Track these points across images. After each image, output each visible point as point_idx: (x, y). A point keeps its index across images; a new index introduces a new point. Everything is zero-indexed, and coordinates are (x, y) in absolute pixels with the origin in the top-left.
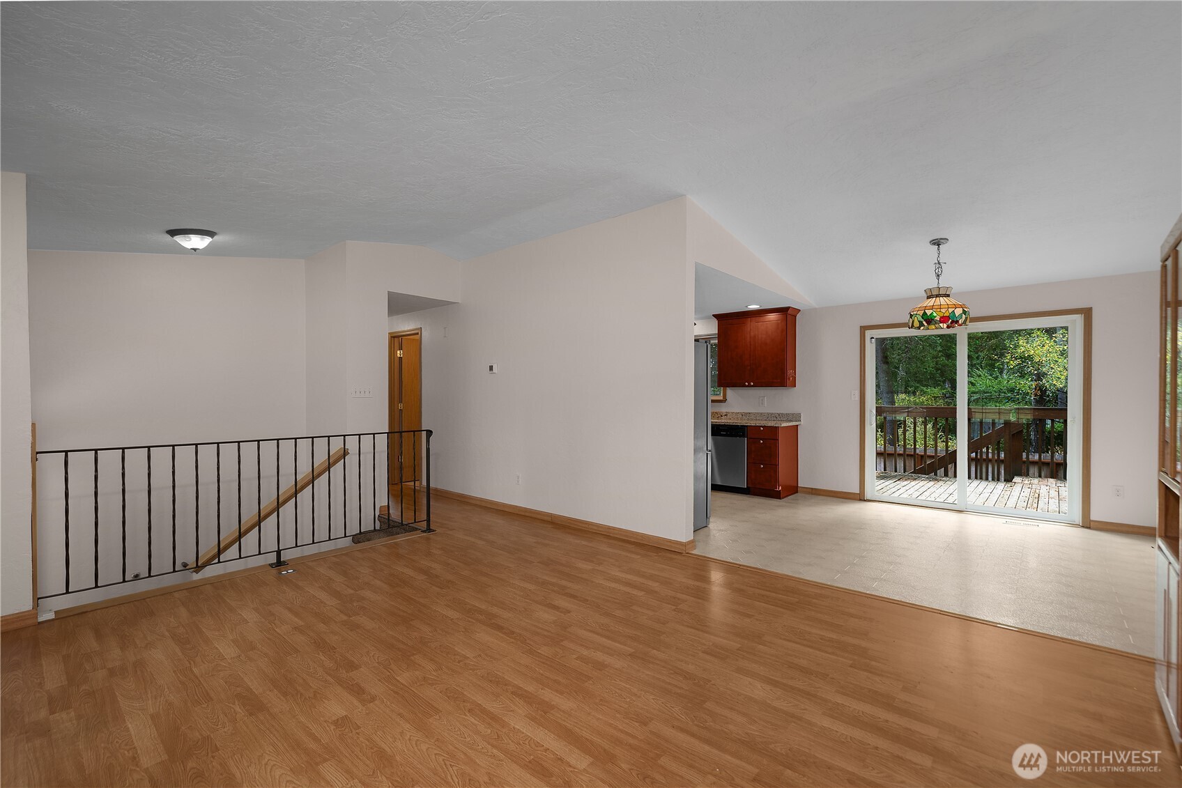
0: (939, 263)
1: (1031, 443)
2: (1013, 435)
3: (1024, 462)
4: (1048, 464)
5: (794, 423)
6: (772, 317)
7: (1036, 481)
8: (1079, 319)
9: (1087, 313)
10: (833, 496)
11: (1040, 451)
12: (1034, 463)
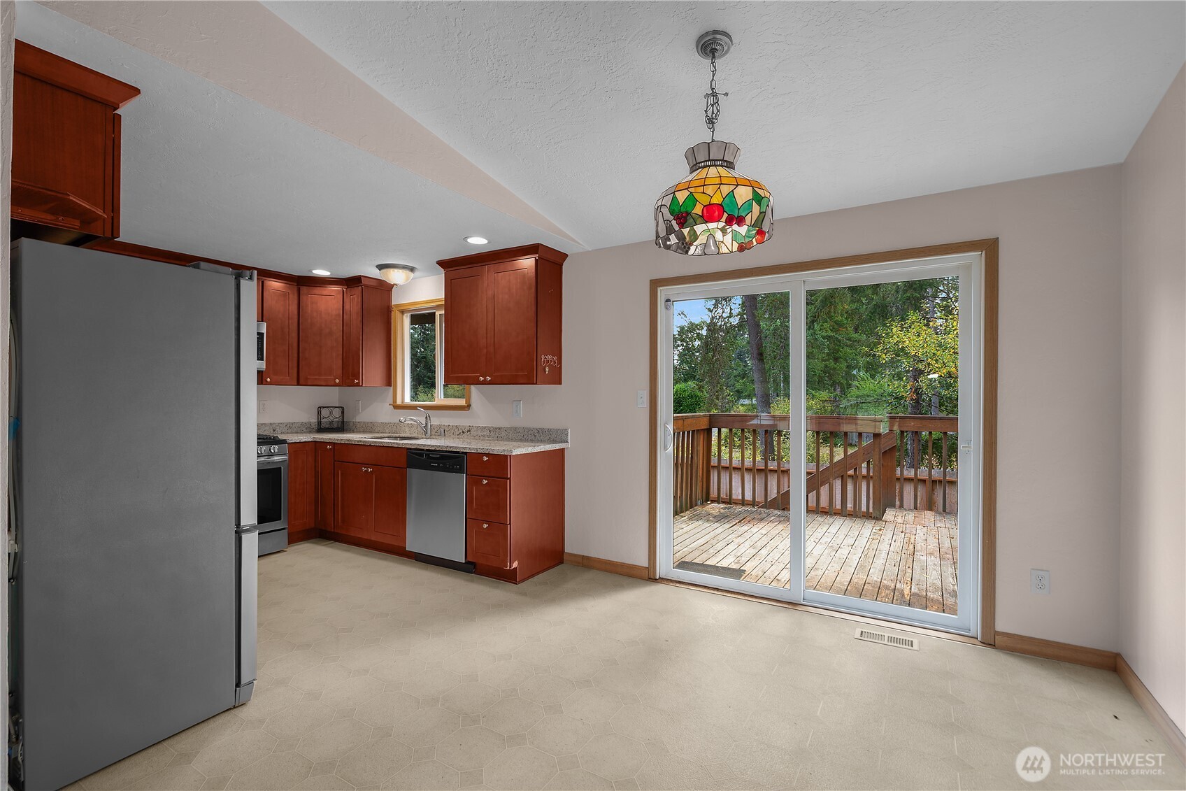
0: (714, 94)
1: (907, 454)
2: (884, 453)
3: (898, 479)
4: (924, 481)
5: (558, 446)
6: (528, 262)
7: (910, 516)
8: (975, 259)
9: (990, 248)
10: (611, 572)
11: (915, 465)
12: (909, 480)
